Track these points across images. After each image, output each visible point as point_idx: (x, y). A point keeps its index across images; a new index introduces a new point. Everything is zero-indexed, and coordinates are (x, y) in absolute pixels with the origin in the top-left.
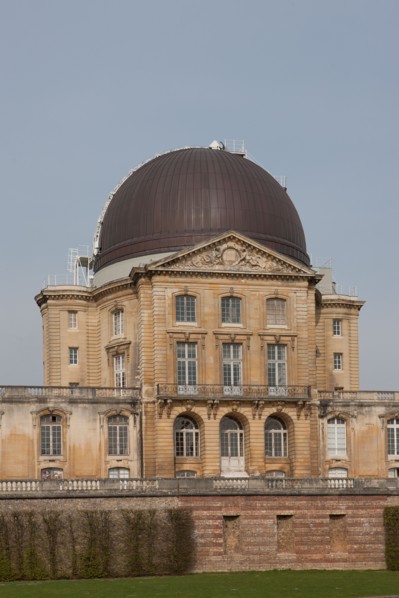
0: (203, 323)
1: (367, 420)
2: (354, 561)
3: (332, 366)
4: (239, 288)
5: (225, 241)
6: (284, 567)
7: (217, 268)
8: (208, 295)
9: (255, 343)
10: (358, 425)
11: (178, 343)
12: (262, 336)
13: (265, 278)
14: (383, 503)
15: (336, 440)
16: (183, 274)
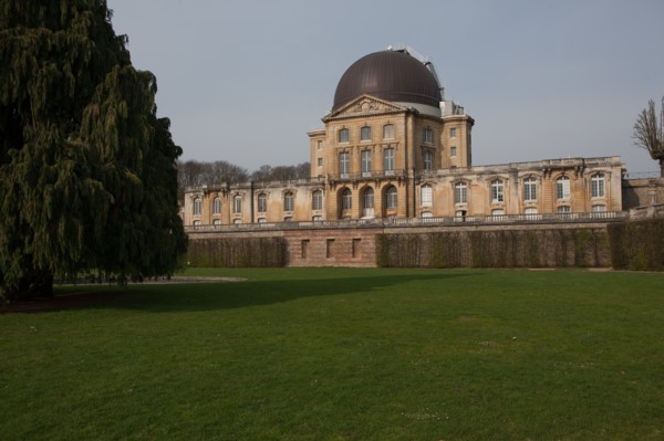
0: (351, 142)
1: (443, 185)
2: (364, 263)
3: (449, 154)
4: (369, 122)
5: (361, 100)
6: (329, 265)
7: (358, 114)
8: (354, 127)
9: (377, 149)
10: (438, 188)
11: (340, 153)
12: (381, 145)
13: (381, 114)
14: (381, 232)
15: (426, 196)
16: (341, 119)
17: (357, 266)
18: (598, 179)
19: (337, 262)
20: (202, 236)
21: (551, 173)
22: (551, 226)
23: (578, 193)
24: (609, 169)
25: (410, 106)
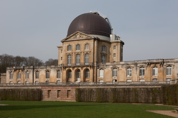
0: (72, 51)
1: (108, 69)
2: (71, 100)
3: (113, 57)
4: (80, 43)
5: (76, 33)
6: (58, 100)
7: (75, 39)
9: (82, 54)
10: (106, 70)
11: (68, 55)
12: (84, 52)
13: (84, 40)
14: (78, 88)
15: (101, 74)
16: (68, 41)
17: (69, 101)
18: (169, 68)
19: (61, 99)
20: (9, 88)
21: (150, 65)
22: (144, 87)
23: (161, 73)
24: (173, 64)
25: (96, 36)
